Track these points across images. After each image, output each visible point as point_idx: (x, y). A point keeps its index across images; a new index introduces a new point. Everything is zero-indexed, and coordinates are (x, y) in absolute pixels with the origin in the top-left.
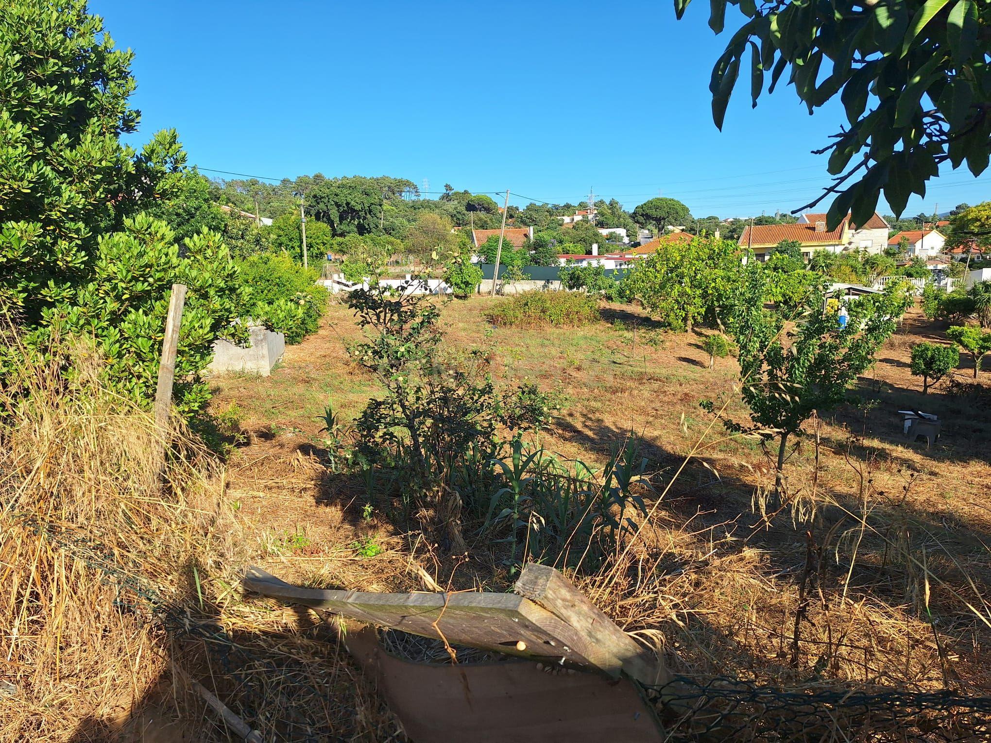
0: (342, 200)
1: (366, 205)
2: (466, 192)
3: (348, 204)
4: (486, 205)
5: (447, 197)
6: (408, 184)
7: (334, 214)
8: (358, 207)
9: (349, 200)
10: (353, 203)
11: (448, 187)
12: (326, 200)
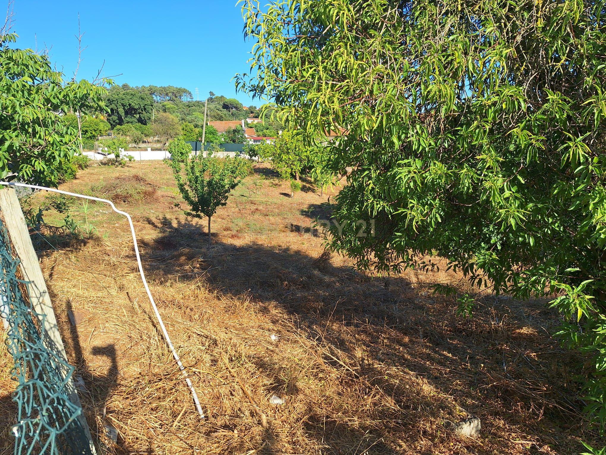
0: (126, 102)
1: (142, 106)
2: (222, 97)
3: (130, 105)
4: (235, 105)
5: (211, 100)
6: (185, 91)
7: (121, 111)
8: (136, 107)
9: (131, 102)
10: (133, 104)
11: (212, 94)
12: (116, 102)
